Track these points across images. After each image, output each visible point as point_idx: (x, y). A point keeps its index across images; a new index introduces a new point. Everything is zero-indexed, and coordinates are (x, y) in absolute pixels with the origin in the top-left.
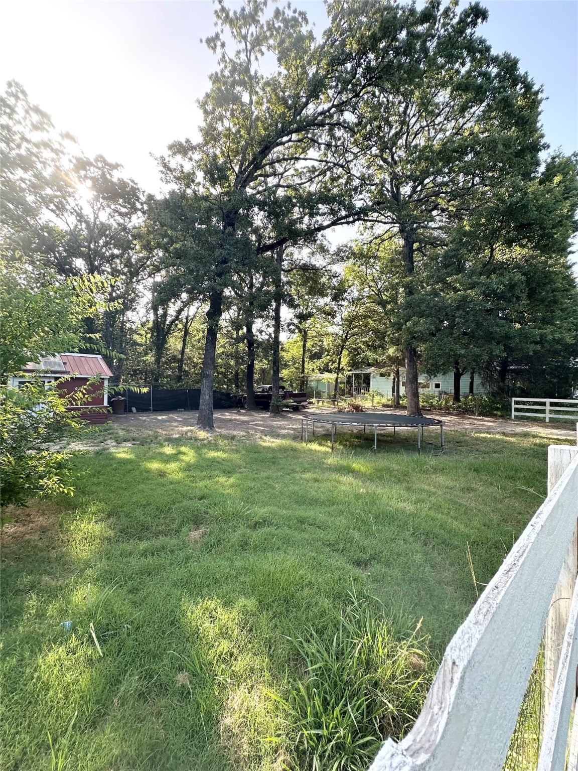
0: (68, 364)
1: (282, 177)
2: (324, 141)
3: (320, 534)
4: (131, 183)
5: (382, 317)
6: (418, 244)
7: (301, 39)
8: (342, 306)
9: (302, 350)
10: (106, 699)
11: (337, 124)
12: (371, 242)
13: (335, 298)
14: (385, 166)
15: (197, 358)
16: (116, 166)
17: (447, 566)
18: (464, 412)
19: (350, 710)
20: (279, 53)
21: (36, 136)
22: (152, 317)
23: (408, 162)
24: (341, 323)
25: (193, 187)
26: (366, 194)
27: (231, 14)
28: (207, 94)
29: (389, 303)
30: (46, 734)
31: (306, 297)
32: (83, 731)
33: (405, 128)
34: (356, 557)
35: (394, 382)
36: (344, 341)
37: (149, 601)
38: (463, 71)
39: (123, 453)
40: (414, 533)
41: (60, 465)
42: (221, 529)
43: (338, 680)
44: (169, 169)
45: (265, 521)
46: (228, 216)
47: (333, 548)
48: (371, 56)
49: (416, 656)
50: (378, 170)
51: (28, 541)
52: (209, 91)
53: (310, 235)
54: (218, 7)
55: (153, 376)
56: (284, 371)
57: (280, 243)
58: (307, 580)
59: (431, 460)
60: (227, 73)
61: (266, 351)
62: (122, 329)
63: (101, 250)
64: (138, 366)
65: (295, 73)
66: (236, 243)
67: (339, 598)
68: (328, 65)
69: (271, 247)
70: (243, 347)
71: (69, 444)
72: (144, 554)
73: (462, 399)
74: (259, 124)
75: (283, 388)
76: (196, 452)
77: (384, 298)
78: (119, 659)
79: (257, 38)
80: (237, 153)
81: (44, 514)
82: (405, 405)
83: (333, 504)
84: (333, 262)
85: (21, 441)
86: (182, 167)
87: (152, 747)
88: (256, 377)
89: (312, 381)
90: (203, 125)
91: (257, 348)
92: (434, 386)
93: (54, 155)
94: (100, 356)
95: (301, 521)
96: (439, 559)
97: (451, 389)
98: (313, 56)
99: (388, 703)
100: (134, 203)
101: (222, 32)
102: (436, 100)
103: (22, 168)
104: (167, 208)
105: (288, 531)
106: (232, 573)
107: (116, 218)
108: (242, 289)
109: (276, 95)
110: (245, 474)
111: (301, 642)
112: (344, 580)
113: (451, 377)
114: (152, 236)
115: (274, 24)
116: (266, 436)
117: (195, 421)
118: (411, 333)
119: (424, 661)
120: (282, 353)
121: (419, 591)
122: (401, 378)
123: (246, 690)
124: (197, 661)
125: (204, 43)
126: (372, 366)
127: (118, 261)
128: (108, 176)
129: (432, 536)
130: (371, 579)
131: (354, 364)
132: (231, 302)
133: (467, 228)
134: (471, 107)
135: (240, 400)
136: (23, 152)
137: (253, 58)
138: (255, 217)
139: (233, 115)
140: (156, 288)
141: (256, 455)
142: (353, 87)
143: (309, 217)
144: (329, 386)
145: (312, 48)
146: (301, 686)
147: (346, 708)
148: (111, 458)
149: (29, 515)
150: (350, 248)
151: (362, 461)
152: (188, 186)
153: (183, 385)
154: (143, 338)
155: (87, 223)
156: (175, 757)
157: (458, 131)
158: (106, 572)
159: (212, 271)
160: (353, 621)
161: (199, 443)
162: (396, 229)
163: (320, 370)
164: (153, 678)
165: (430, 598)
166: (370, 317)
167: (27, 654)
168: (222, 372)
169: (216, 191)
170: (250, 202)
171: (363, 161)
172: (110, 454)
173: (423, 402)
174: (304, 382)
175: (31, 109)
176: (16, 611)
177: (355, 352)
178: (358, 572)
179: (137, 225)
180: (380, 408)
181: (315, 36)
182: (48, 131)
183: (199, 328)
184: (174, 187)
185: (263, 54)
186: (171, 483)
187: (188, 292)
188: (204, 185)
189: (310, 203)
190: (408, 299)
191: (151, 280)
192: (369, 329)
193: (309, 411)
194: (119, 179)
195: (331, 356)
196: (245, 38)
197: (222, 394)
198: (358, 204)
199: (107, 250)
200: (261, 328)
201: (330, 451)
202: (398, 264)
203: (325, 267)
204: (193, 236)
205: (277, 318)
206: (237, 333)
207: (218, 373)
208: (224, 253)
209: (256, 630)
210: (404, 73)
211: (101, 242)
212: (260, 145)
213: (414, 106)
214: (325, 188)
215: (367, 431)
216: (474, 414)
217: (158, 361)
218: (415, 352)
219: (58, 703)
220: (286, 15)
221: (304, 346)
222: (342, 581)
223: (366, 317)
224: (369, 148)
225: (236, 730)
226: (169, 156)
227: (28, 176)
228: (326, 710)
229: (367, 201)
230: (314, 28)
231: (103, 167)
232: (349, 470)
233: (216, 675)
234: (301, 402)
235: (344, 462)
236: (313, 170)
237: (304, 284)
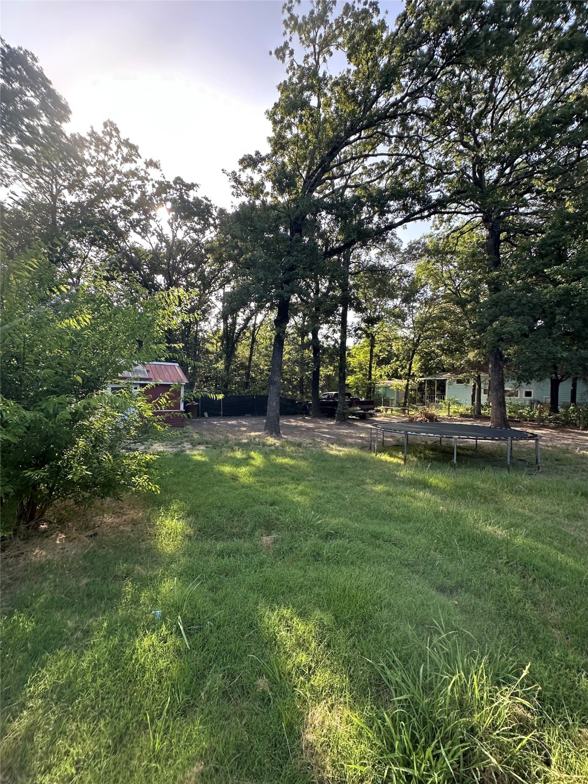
0: (151, 372)
1: (349, 178)
2: (395, 134)
3: (397, 552)
4: (205, 201)
5: (460, 318)
6: (505, 233)
7: (372, 30)
8: (413, 307)
9: (369, 355)
10: (194, 691)
11: (410, 114)
12: (448, 236)
13: (406, 300)
14: (466, 151)
15: (264, 365)
16: (191, 186)
17: (553, 605)
18: (564, 424)
19: (444, 754)
20: (349, 48)
21: (126, 167)
22: (222, 325)
23: (494, 142)
24: (412, 326)
25: (262, 197)
26: (444, 185)
27: (300, 20)
28: (275, 104)
29: (469, 302)
30: (145, 714)
31: (374, 300)
32: (175, 718)
33: (490, 106)
34: (439, 582)
35: (474, 390)
36: (416, 345)
37: (228, 601)
38: (566, 27)
39: (198, 455)
40: (508, 563)
41: (148, 465)
42: (292, 537)
43: (427, 717)
44: (240, 183)
45: (337, 533)
46: (295, 223)
47: (412, 569)
48: (451, 32)
49: (521, 706)
50: (458, 156)
51: (122, 532)
52: (277, 101)
53: (379, 235)
54: (286, 15)
55: (223, 383)
56: (349, 377)
57: (348, 245)
58: (386, 601)
59: (525, 480)
60: (295, 80)
61: (331, 357)
62: (196, 338)
63: (178, 265)
64: (210, 373)
65: (365, 67)
66: (303, 249)
67: (423, 625)
68: (402, 51)
69: (337, 251)
70: (309, 353)
71: (152, 445)
72: (221, 554)
73: (561, 410)
74: (328, 126)
75: (349, 395)
76: (265, 457)
77: (463, 296)
78: (204, 654)
79: (326, 39)
80: (305, 158)
81: (134, 508)
82: (487, 415)
83: (410, 521)
84: (403, 262)
85: (117, 441)
86: (251, 179)
87: (238, 748)
88: (321, 383)
89: (379, 388)
90: (272, 135)
91: (323, 353)
92: (524, 394)
93: (140, 183)
94: (177, 364)
95: (376, 536)
96: (542, 596)
97: (547, 397)
98: (385, 46)
99: (489, 756)
100: (208, 219)
101: (290, 40)
102: (531, 67)
103: (115, 197)
104: (238, 220)
105: (361, 546)
106: (305, 583)
107: (191, 235)
108: (308, 295)
109: (346, 92)
110: (313, 482)
111: (383, 668)
112: (428, 606)
113: (547, 385)
114: (224, 249)
115: (343, 21)
116: (332, 444)
117: (263, 427)
118: (498, 334)
119: (532, 714)
120: (349, 359)
121: (519, 630)
122: (482, 385)
123: (326, 708)
124: (277, 669)
125: (274, 55)
126: (448, 372)
127: (193, 275)
128: (185, 197)
129: (531, 568)
130: (458, 609)
131: (426, 369)
132: (296, 309)
133: (571, 210)
134: (577, 67)
135: (305, 407)
136: (115, 183)
137: (321, 60)
138: (323, 222)
139: (301, 121)
140: (226, 299)
141: (324, 464)
142: (429, 70)
143: (379, 215)
144: (398, 392)
145: (384, 38)
146: (386, 716)
147: (439, 751)
148: (188, 459)
149: (122, 508)
150: (424, 244)
151: (440, 476)
152: (257, 197)
153: (250, 392)
154: (214, 347)
155: (167, 242)
156: (260, 763)
157: (559, 97)
158: (189, 568)
159: (280, 279)
160: (441, 653)
161: (267, 449)
162: (479, 219)
163: (388, 376)
164: (234, 678)
165: (534, 640)
166: (446, 319)
167: (126, 636)
168: (287, 379)
169: (283, 199)
170: (318, 206)
171: (440, 148)
172: (188, 456)
173: (510, 412)
174: (370, 389)
175: (122, 143)
176: (115, 594)
177: (427, 357)
178: (442, 599)
179: (210, 239)
180: (457, 418)
181: (387, 25)
182: (135, 162)
183: (266, 335)
184: (245, 199)
185: (331, 54)
186: (243, 487)
187: (256, 300)
188: (272, 194)
189: (379, 202)
190: (493, 296)
191: (221, 292)
192: (444, 331)
193: (376, 419)
194: (194, 198)
195: (401, 361)
196: (313, 41)
197: (288, 400)
198: (435, 196)
199: (183, 266)
200: (327, 334)
201: (403, 462)
202: (481, 258)
203: (395, 267)
204: (261, 246)
205: (344, 323)
206: (303, 339)
207: (284, 380)
208: (292, 259)
209: (334, 647)
210: (492, 43)
211: (178, 258)
212: (328, 147)
213: (503, 78)
214: (397, 183)
215: (444, 443)
216: (578, 428)
217: (227, 368)
218: (502, 356)
219: (153, 686)
220: (356, 9)
221: (371, 351)
222: (425, 607)
223: (440, 318)
224: (447, 133)
225: (319, 749)
226: (240, 170)
227: (120, 203)
228: (415, 748)
229: (445, 191)
230: (386, 16)
231: (181, 189)
232: (425, 486)
233: (295, 687)
234: (368, 410)
235: (420, 476)
236: (383, 165)
237: (372, 286)
